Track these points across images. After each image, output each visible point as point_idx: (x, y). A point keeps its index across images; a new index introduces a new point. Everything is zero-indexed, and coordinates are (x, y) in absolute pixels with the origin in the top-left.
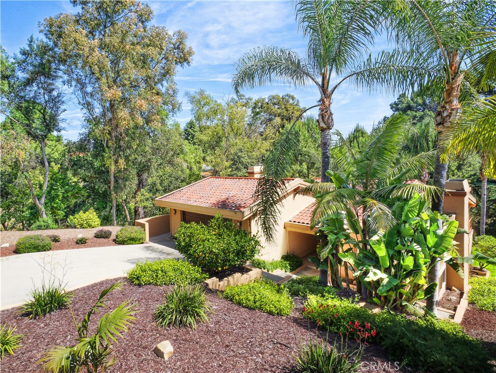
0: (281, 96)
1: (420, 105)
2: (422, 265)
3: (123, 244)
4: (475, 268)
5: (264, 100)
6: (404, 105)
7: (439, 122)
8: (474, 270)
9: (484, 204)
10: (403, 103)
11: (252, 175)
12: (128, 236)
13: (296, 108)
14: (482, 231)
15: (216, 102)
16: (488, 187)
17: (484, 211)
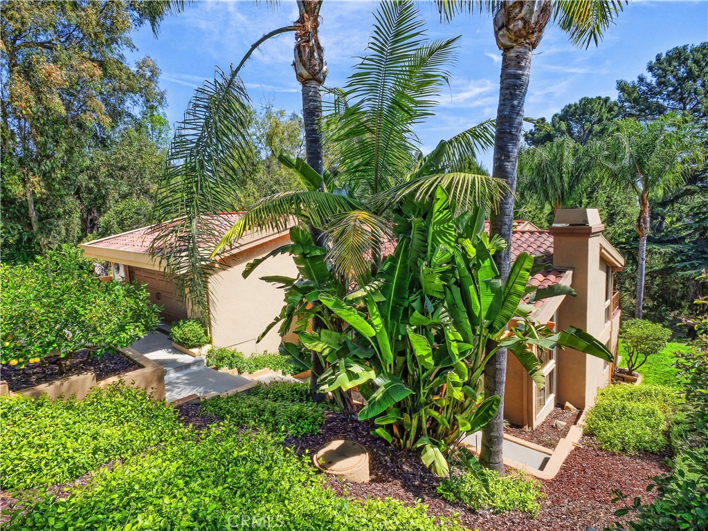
2: (457, 357)
4: (621, 371)
7: (500, 24)
8: (619, 374)
9: (642, 273)
14: (639, 315)
16: (648, 249)
17: (641, 284)
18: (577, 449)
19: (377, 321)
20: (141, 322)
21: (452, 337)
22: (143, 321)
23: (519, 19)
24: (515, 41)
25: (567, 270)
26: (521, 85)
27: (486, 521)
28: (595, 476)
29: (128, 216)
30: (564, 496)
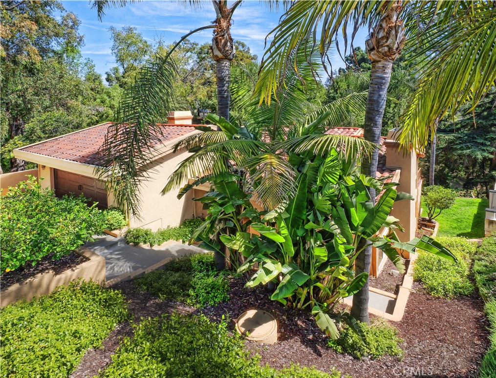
2: (343, 255)
4: (424, 220)
6: (359, 57)
7: (372, 47)
8: (423, 222)
9: (434, 152)
10: (357, 55)
11: (172, 121)
13: (246, 55)
14: (432, 179)
15: (146, 42)
17: (433, 159)
18: (412, 294)
19: (285, 232)
20: (92, 230)
21: (340, 242)
22: (93, 228)
23: (385, 46)
24: (383, 58)
25: (396, 169)
26: (385, 83)
27: (369, 367)
28: (430, 318)
29: (50, 124)
30: (414, 337)
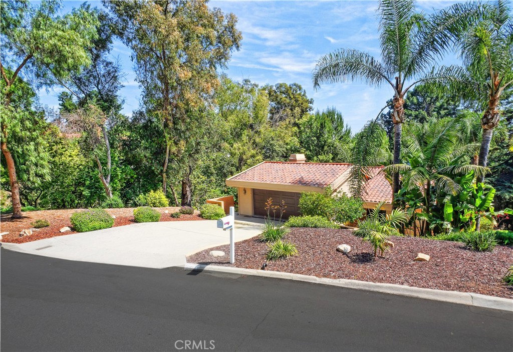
0: (288, 85)
1: (415, 105)
3: (210, 219)
5: (271, 87)
12: (214, 212)
13: (304, 98)
